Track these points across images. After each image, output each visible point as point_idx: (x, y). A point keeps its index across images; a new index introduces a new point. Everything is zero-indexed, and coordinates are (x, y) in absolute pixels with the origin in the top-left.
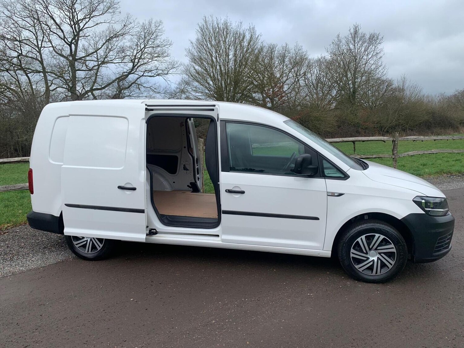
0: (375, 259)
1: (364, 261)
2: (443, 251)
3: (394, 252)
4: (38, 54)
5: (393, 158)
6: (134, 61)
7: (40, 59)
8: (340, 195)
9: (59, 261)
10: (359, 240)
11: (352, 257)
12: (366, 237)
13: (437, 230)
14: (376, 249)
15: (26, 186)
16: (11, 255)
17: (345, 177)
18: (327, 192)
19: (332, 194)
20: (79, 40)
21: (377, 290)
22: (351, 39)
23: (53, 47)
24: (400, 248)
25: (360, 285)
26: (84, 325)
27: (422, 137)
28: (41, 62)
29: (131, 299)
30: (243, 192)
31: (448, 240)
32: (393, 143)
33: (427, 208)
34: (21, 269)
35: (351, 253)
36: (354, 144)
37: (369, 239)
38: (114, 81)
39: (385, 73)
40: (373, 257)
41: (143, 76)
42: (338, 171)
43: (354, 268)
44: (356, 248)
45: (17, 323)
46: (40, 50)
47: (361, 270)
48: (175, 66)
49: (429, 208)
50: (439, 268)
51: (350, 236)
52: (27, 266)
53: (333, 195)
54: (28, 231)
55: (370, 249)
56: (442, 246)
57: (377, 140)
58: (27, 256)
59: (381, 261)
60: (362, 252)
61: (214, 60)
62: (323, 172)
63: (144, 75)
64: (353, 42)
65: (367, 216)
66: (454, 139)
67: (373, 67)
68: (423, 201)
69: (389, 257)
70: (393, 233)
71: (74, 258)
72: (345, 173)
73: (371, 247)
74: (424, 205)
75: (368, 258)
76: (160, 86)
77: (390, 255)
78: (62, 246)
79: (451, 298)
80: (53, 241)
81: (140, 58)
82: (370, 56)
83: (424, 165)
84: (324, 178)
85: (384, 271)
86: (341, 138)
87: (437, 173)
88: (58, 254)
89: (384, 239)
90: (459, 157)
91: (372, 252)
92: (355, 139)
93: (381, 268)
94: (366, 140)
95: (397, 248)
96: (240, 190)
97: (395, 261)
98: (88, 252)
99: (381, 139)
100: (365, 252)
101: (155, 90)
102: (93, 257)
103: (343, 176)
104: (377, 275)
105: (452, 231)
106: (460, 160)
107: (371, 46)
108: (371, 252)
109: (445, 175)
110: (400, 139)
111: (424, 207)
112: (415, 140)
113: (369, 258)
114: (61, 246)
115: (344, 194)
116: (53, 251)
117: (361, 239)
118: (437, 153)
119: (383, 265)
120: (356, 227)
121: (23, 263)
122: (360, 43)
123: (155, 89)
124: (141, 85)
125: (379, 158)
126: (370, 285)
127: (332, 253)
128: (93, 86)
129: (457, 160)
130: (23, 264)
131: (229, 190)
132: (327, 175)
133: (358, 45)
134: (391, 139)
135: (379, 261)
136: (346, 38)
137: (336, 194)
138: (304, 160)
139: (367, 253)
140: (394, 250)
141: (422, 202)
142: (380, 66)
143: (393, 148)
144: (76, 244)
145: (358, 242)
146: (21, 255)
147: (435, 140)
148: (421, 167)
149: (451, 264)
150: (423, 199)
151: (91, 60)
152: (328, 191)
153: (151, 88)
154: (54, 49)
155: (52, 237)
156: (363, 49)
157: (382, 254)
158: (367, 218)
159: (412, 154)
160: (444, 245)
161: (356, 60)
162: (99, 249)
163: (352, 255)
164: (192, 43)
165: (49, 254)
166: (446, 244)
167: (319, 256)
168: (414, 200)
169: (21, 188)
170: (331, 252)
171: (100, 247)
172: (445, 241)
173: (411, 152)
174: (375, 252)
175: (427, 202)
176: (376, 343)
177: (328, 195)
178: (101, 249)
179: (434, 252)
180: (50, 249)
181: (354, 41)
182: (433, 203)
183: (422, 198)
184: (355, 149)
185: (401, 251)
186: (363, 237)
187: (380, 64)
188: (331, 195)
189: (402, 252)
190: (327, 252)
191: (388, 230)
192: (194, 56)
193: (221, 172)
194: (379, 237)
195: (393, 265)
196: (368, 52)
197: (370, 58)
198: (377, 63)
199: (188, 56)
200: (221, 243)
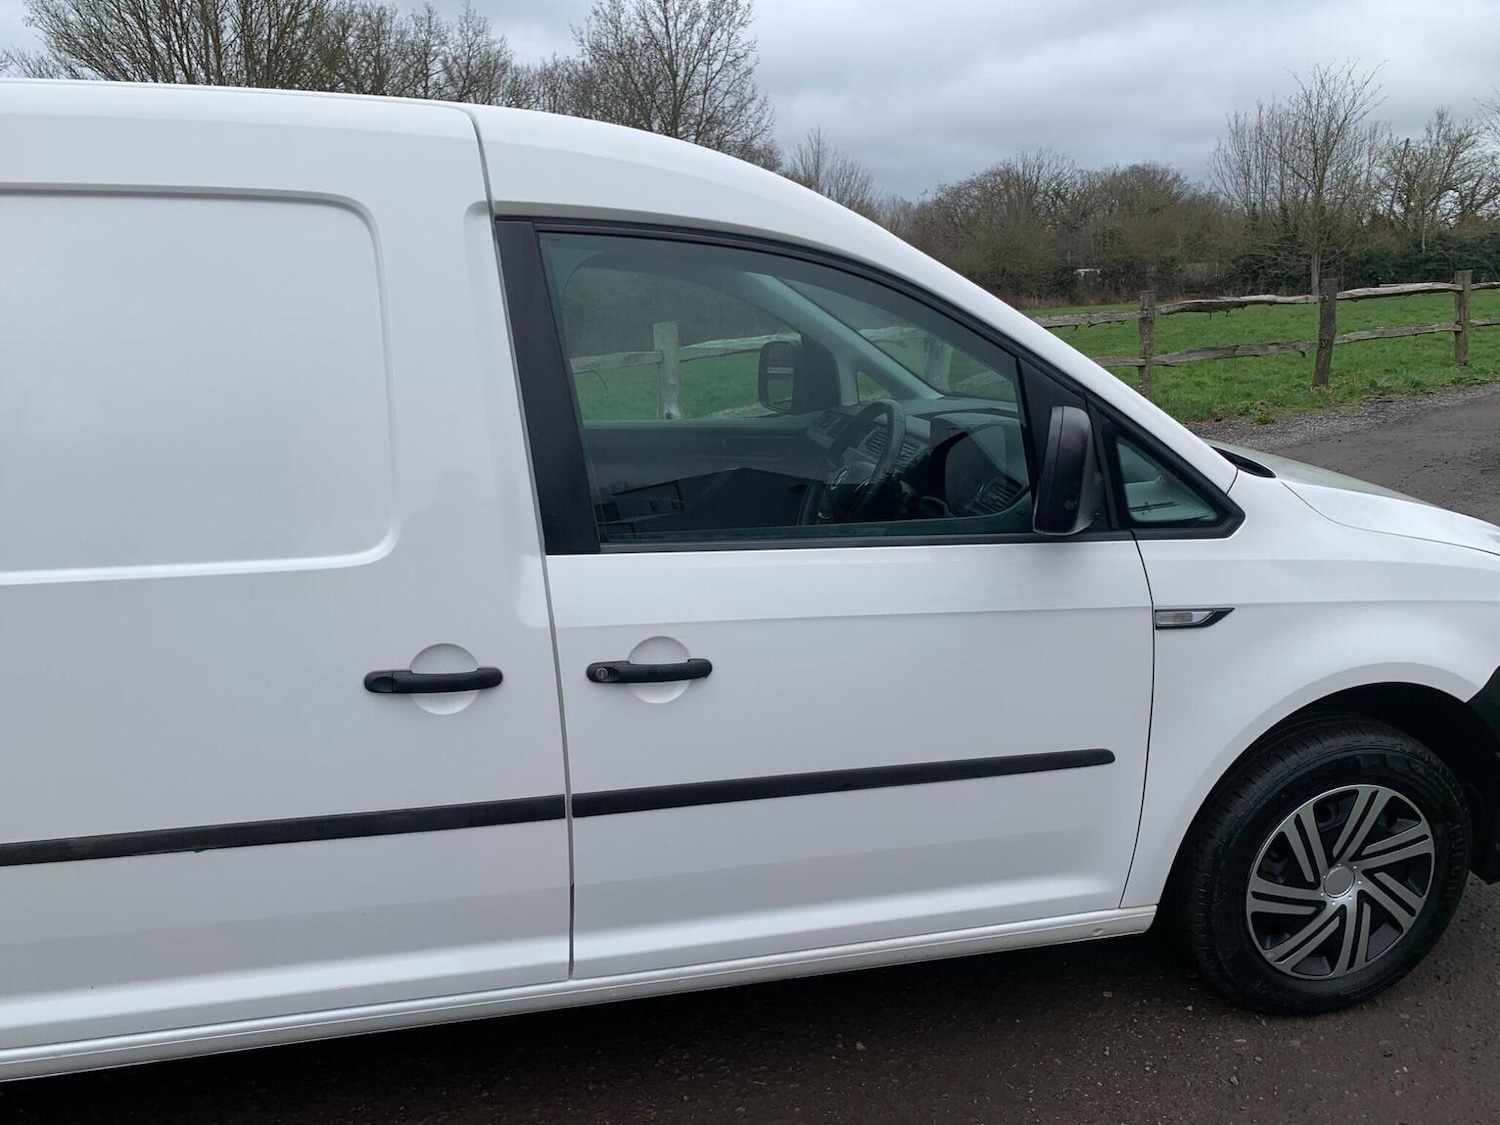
0: (1348, 898)
1: (1309, 919)
3: (1427, 857)
8: (1217, 615)
10: (1286, 825)
11: (1253, 914)
12: (1317, 806)
14: (1358, 856)
17: (1224, 515)
18: (1156, 612)
19: (1176, 617)
30: (699, 670)
37: (1332, 815)
39: (764, 122)
40: (1342, 895)
43: (1262, 964)
47: (1285, 966)
53: (1183, 621)
55: (1331, 862)
59: (1376, 906)
60: (1299, 881)
62: (1121, 501)
64: (660, 14)
67: (729, 102)
69: (1402, 881)
72: (1223, 498)
73: (1335, 852)
75: (1321, 905)
82: (716, 66)
84: (1130, 534)
85: (1388, 940)
89: (1390, 803)
93: (1373, 930)
96: (684, 661)
97: (1427, 892)
100: (1310, 878)
103: (1210, 516)
104: (1351, 971)
107: (718, 33)
108: (1335, 872)
113: (1325, 904)
115: (1231, 609)
117: (1298, 818)
122: (684, 17)
126: (1326, 1028)
127: (1158, 911)
131: (609, 668)
133: (675, 25)
135: (1367, 908)
137: (1197, 617)
139: (1317, 883)
140: (1427, 847)
142: (751, 100)
145: (1282, 833)
152: (1158, 604)
156: (696, 40)
157: (1382, 876)
161: (675, 75)
163: (1252, 906)
167: (1098, 935)
170: (1155, 907)
174: (1350, 871)
177: (1161, 623)
181: (665, 11)
186: (1306, 810)
187: (747, 93)
188: (1170, 623)
189: (1460, 851)
190: (1140, 912)
192: (66, 24)
193: (548, 557)
194: (1371, 797)
195: (1418, 912)
196: (711, 52)
197: (717, 73)
198: (738, 89)
199: (40, 24)
200: (572, 983)
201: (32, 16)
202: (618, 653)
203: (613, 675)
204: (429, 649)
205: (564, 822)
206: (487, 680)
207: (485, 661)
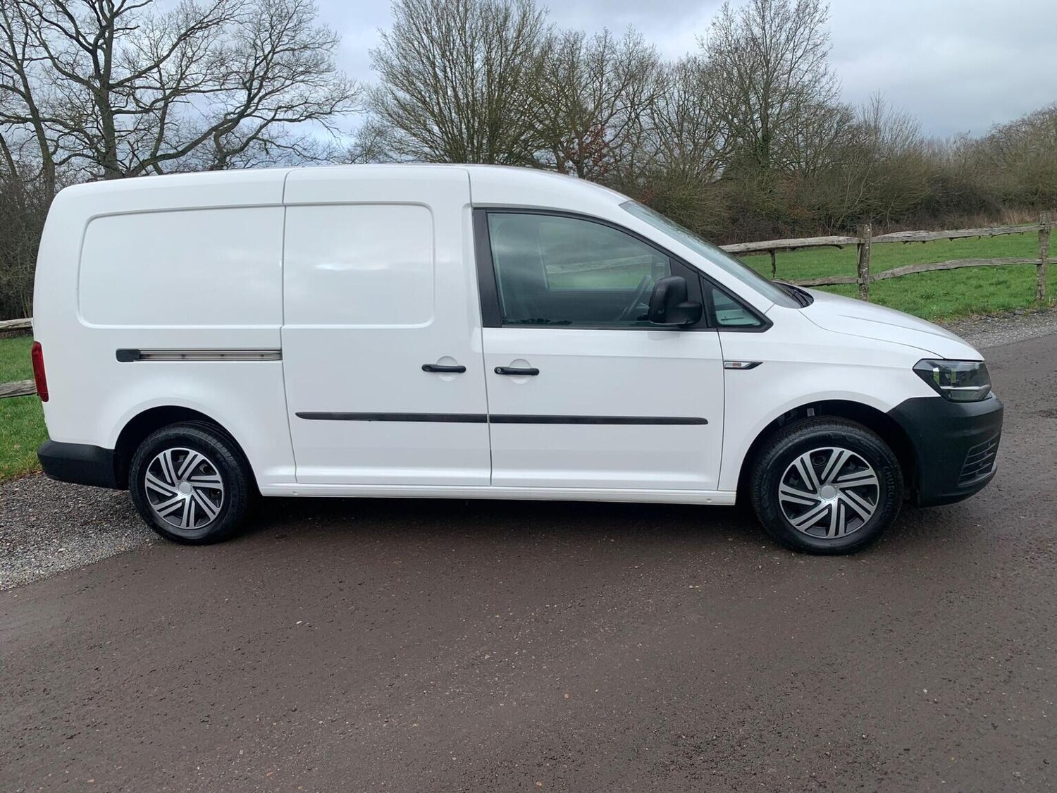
0: (834, 502)
1: (810, 508)
2: (980, 477)
3: (875, 486)
4: (17, 77)
5: (861, 285)
6: (251, 85)
7: (22, 89)
8: (753, 365)
9: (123, 549)
10: (797, 462)
11: (783, 502)
12: (812, 455)
13: (966, 431)
14: (835, 481)
15: (26, 386)
16: (8, 544)
17: (763, 324)
18: (724, 361)
19: (734, 365)
20: (113, 38)
21: (840, 571)
22: (755, 13)
23: (51, 57)
24: (887, 475)
25: (802, 562)
26: (197, 683)
27: (923, 234)
28: (27, 96)
29: (299, 622)
30: (534, 372)
31: (989, 452)
32: (860, 250)
33: (944, 385)
34: (37, 572)
35: (780, 493)
36: (773, 255)
37: (820, 460)
38: (205, 136)
39: (833, 90)
40: (830, 499)
41: (273, 119)
42: (746, 312)
43: (789, 526)
44: (792, 480)
45: (45, 689)
46: (20, 66)
47: (802, 528)
48: (349, 93)
49: (949, 385)
50: (969, 514)
51: (778, 455)
52: (50, 565)
53: (736, 366)
54: (41, 489)
55: (822, 482)
56: (977, 466)
57: (824, 243)
58: (46, 544)
59: (847, 506)
60: (805, 489)
61: (440, 75)
62: (714, 316)
63: (276, 118)
64: (759, 20)
65: (813, 409)
66: (994, 234)
67: (807, 78)
68: (936, 370)
69: (864, 496)
70: (871, 444)
71: (156, 543)
72: (762, 316)
73: (823, 477)
74: (937, 379)
75: (817, 502)
76: (315, 143)
77: (866, 492)
78: (125, 518)
79: (999, 575)
80: (101, 508)
81: (263, 78)
82: (799, 53)
83: (928, 297)
84: (715, 329)
85: (855, 526)
86: (742, 244)
87: (957, 312)
88: (117, 535)
89: (852, 458)
90: (1004, 276)
91: (827, 487)
92: (773, 244)
93: (847, 520)
94: (799, 245)
95: (880, 475)
96: (529, 368)
97: (877, 503)
98: (188, 525)
99: (833, 242)
100: (810, 488)
101: (305, 153)
102: (201, 537)
103: (758, 323)
104: (837, 537)
105: (997, 434)
106: (1005, 282)
107: (802, 29)
108: (825, 487)
109: (975, 316)
110: (875, 239)
111: (938, 384)
112: (907, 241)
113: (820, 502)
114: (123, 518)
115: (761, 363)
116: (105, 530)
117: (802, 460)
118: (957, 268)
119: (851, 515)
120: (790, 435)
121: (38, 559)
122: (777, 20)
123: (305, 149)
124: (272, 142)
125: (828, 285)
126: (823, 559)
127: (737, 494)
128: (157, 149)
129: (999, 283)
130: (40, 561)
131: (502, 369)
132: (722, 323)
133: (771, 27)
134: (856, 240)
135: (843, 507)
136: (743, 11)
137: (743, 365)
138: (671, 290)
139: (815, 491)
140: (874, 481)
141: (932, 371)
142: (822, 77)
143: (860, 261)
144: (160, 511)
145: (794, 466)
146: (33, 543)
147: (951, 239)
148: (922, 301)
149: (996, 506)
150: (935, 366)
151: (147, 85)
152: (725, 358)
153: (296, 147)
154: (55, 64)
155: (99, 499)
156: (784, 37)
157: (849, 492)
158: (813, 414)
159: (902, 274)
160: (981, 465)
161: (768, 62)
162: (212, 517)
163: (782, 497)
164: (385, 36)
165: (97, 537)
166: (985, 462)
167: (709, 503)
168: (915, 368)
169: (15, 392)
170: (735, 493)
171: (214, 513)
172: (983, 456)
173: (898, 269)
174: (833, 489)
175: (943, 372)
176: (842, 679)
177: (727, 366)
178: (217, 517)
179: (960, 482)
180: (98, 526)
181: (763, 18)
182: (957, 372)
183: (932, 362)
184: (775, 268)
185: (890, 482)
186: (806, 456)
187: (822, 70)
188: (732, 366)
189: (892, 485)
190: (726, 494)
191: (859, 438)
192: (392, 67)
193: (484, 329)
194: (841, 454)
195: (872, 513)
196: (796, 44)
197: (799, 58)
198: (815, 68)
199: (379, 68)
200: (491, 488)
201: (374, 64)
202: (506, 364)
203: (504, 372)
204: (444, 357)
205: (487, 424)
206: (461, 370)
207: (460, 363)
